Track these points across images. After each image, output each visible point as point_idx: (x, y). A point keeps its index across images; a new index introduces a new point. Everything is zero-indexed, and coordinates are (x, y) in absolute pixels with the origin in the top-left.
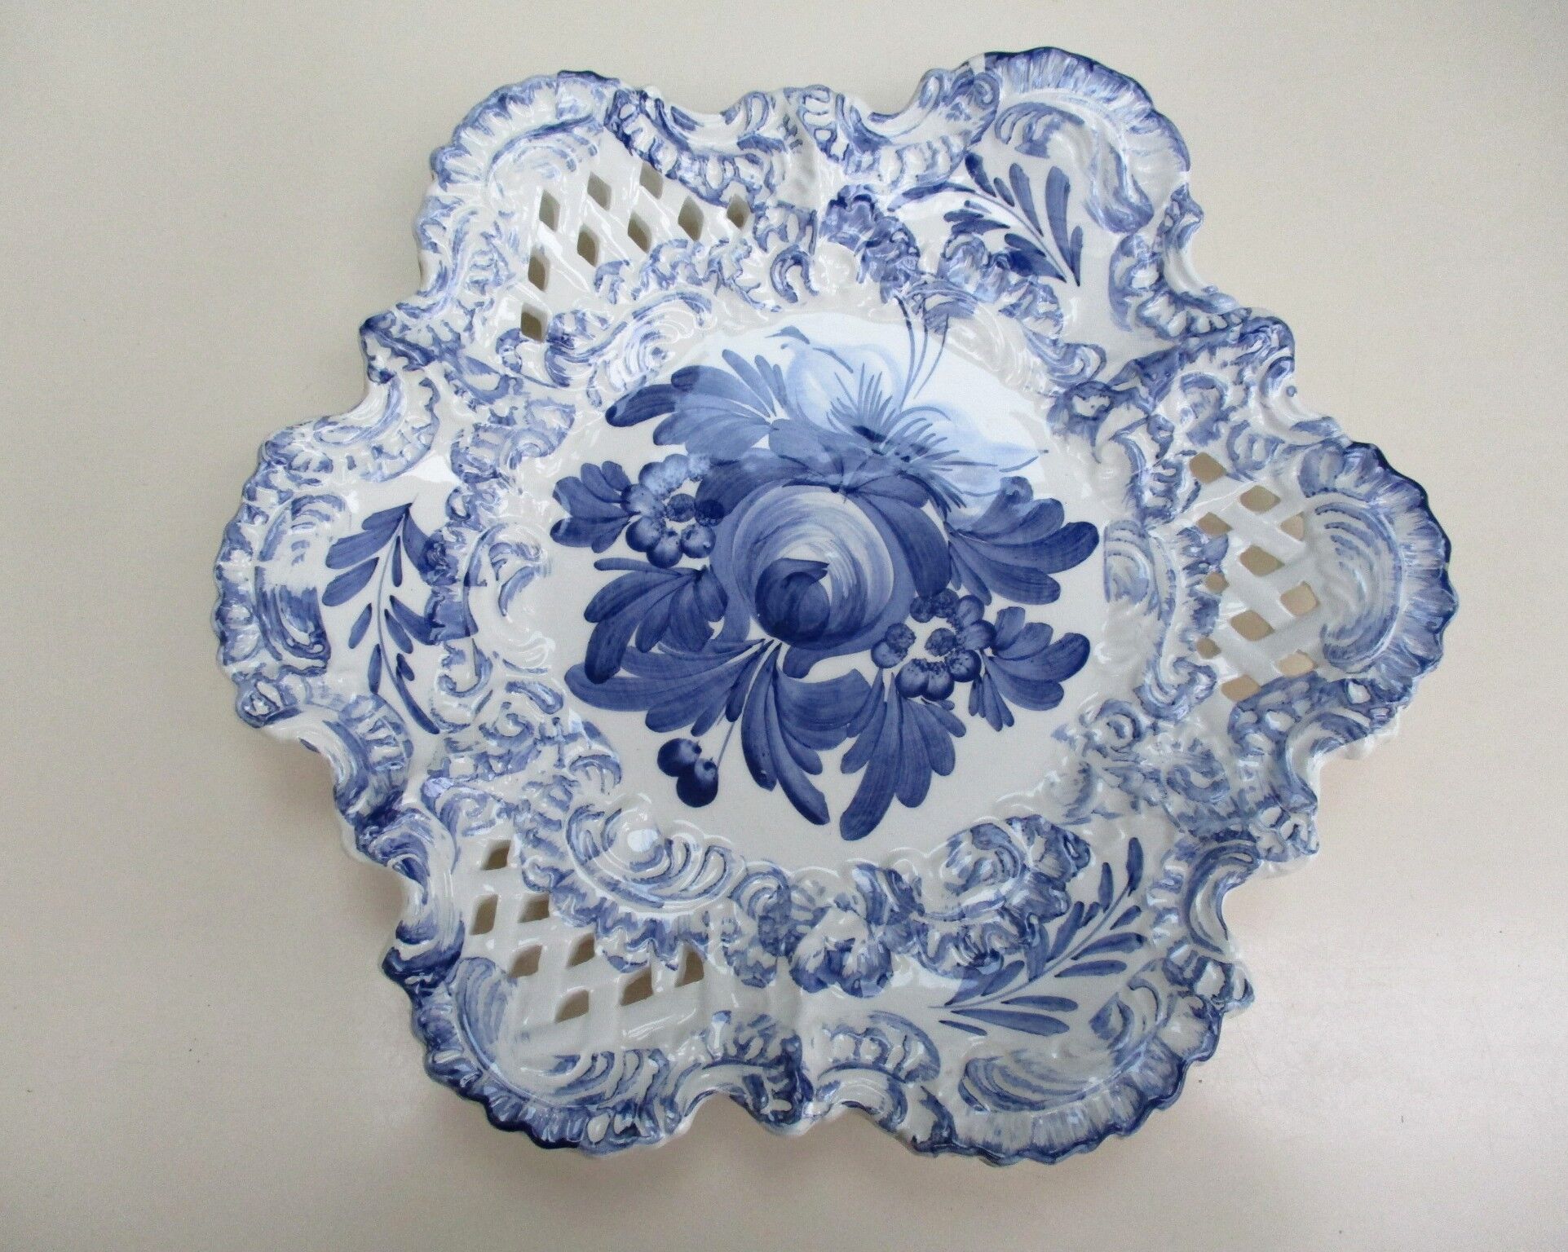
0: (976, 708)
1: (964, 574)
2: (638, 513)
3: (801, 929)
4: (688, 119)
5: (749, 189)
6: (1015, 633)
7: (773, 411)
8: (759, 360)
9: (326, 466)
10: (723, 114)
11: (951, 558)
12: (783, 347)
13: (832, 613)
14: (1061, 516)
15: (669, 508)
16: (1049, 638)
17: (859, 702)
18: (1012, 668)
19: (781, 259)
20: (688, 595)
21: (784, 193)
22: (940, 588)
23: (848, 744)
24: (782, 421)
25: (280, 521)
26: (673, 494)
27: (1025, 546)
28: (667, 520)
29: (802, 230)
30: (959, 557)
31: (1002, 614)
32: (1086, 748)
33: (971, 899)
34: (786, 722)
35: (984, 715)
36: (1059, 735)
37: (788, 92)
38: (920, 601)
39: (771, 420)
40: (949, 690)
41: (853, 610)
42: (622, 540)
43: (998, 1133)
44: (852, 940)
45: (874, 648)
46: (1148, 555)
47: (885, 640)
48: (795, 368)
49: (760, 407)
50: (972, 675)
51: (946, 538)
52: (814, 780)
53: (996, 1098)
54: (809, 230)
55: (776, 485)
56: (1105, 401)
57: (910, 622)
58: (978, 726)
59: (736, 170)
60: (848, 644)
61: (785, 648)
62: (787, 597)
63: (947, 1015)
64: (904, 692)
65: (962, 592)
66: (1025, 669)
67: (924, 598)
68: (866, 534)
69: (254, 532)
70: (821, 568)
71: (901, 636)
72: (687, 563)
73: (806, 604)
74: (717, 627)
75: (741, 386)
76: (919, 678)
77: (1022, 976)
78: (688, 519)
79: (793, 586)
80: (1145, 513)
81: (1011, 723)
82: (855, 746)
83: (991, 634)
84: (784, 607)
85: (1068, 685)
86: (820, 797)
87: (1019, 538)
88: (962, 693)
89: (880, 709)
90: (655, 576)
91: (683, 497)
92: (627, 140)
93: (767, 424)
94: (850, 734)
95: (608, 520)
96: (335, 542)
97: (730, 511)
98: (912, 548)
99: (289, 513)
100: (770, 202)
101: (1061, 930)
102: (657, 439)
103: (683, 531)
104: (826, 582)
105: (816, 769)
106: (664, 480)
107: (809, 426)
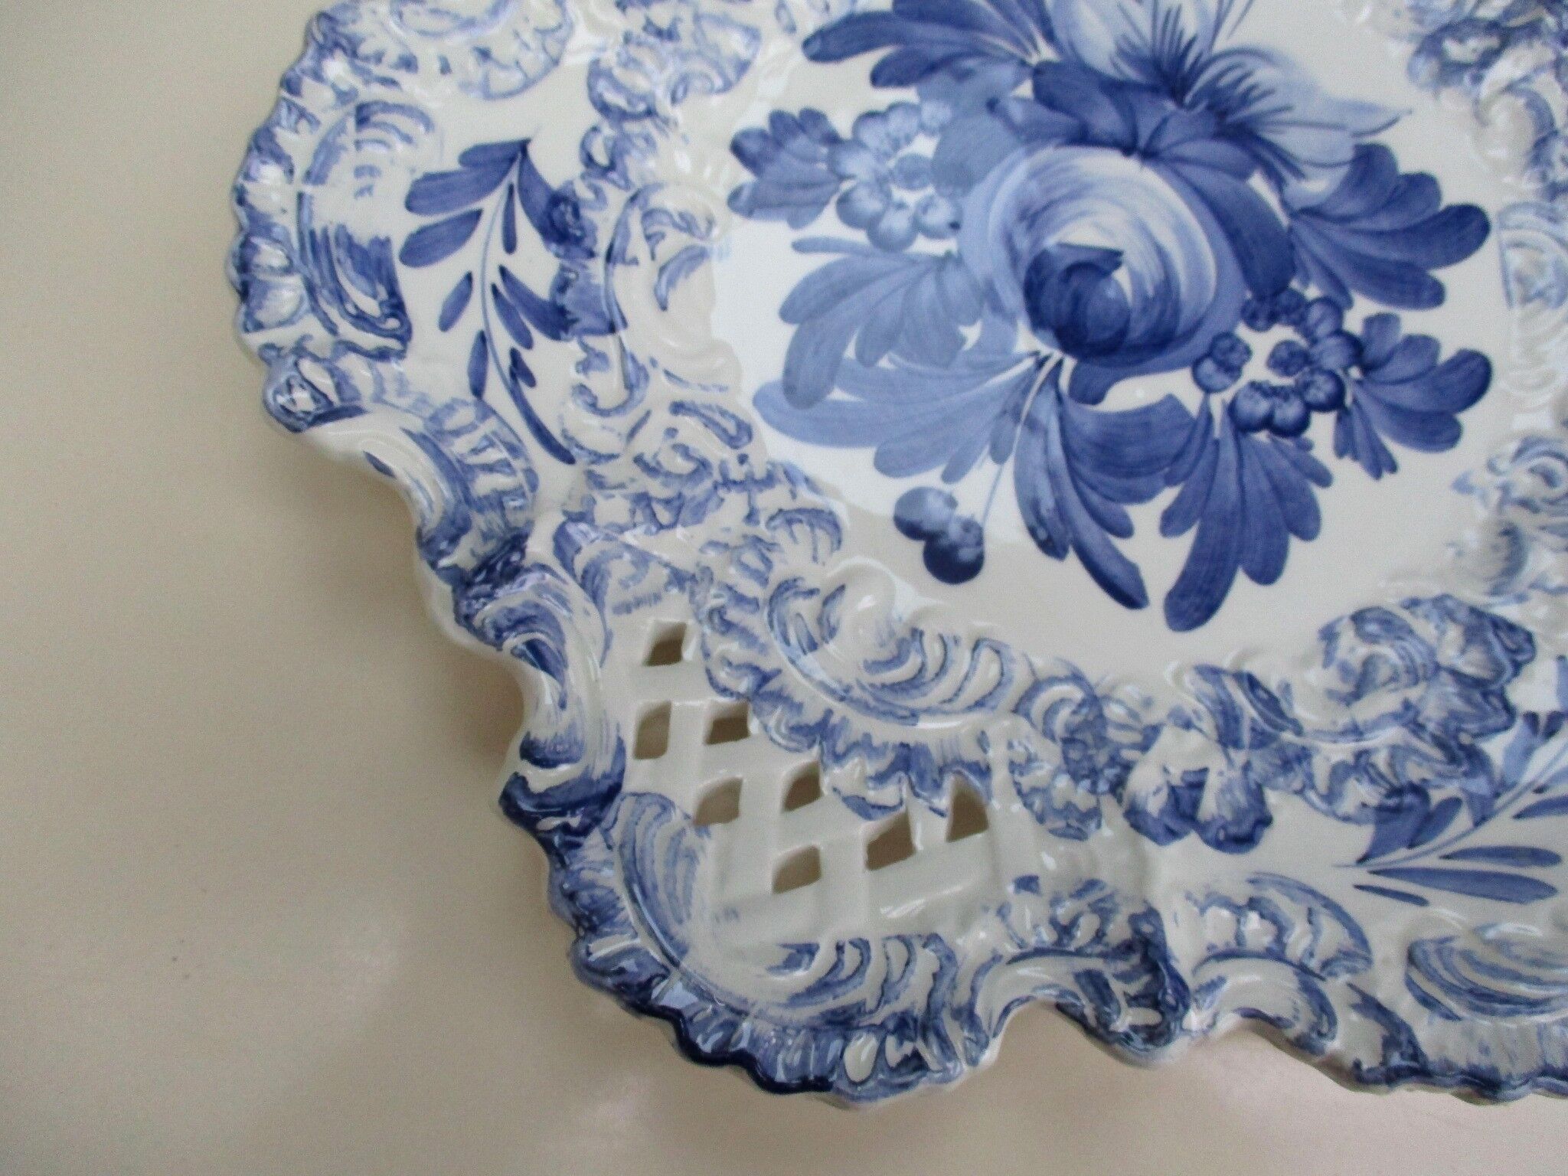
0: (1345, 447)
1: (1313, 269)
2: (851, 177)
3: (1128, 754)
6: (1388, 347)
7: (1035, 47)
9: (408, 63)
11: (1292, 247)
13: (1134, 316)
14: (1437, 194)
15: (896, 172)
16: (1435, 355)
17: (1179, 439)
18: (1390, 394)
20: (928, 289)
22: (1280, 286)
23: (1167, 496)
24: (1049, 62)
25: (339, 129)
26: (901, 153)
27: (1393, 233)
28: (893, 188)
30: (1304, 246)
31: (1369, 322)
32: (1503, 502)
33: (1366, 710)
34: (1078, 465)
35: (1356, 457)
36: (1462, 486)
38: (1254, 304)
39: (1034, 60)
40: (1303, 424)
41: (1162, 313)
42: (830, 212)
43: (1485, 1050)
44: (1204, 771)
45: (1196, 365)
47: (1209, 354)
49: (1017, 42)
50: (1335, 403)
51: (1284, 220)
52: (1121, 545)
53: (1469, 998)
55: (1044, 145)
56: (1493, 42)
57: (1243, 332)
58: (1348, 473)
60: (1157, 360)
61: (1070, 363)
62: (1068, 295)
63: (1363, 876)
64: (1241, 426)
65: (1312, 292)
66: (1408, 397)
67: (1260, 298)
68: (1176, 215)
69: (298, 143)
70: (1113, 258)
71: (1232, 349)
72: (923, 246)
73: (1094, 307)
74: (972, 334)
75: (990, 14)
76: (1262, 407)
77: (1463, 820)
78: (923, 186)
79: (1075, 282)
80: (1554, 189)
81: (1393, 468)
82: (1179, 500)
83: (1356, 348)
84: (1065, 307)
85: (1468, 418)
86: (1133, 570)
87: (1385, 223)
88: (1322, 429)
89: (1210, 448)
90: (880, 262)
91: (916, 158)
93: (1029, 65)
94: (1170, 481)
95: (809, 185)
96: (418, 175)
97: (982, 178)
98: (1240, 233)
99: (351, 123)
101: (1509, 752)
102: (879, 77)
103: (918, 205)
104: (1121, 276)
105: (1125, 530)
106: (888, 135)
107: (1086, 70)
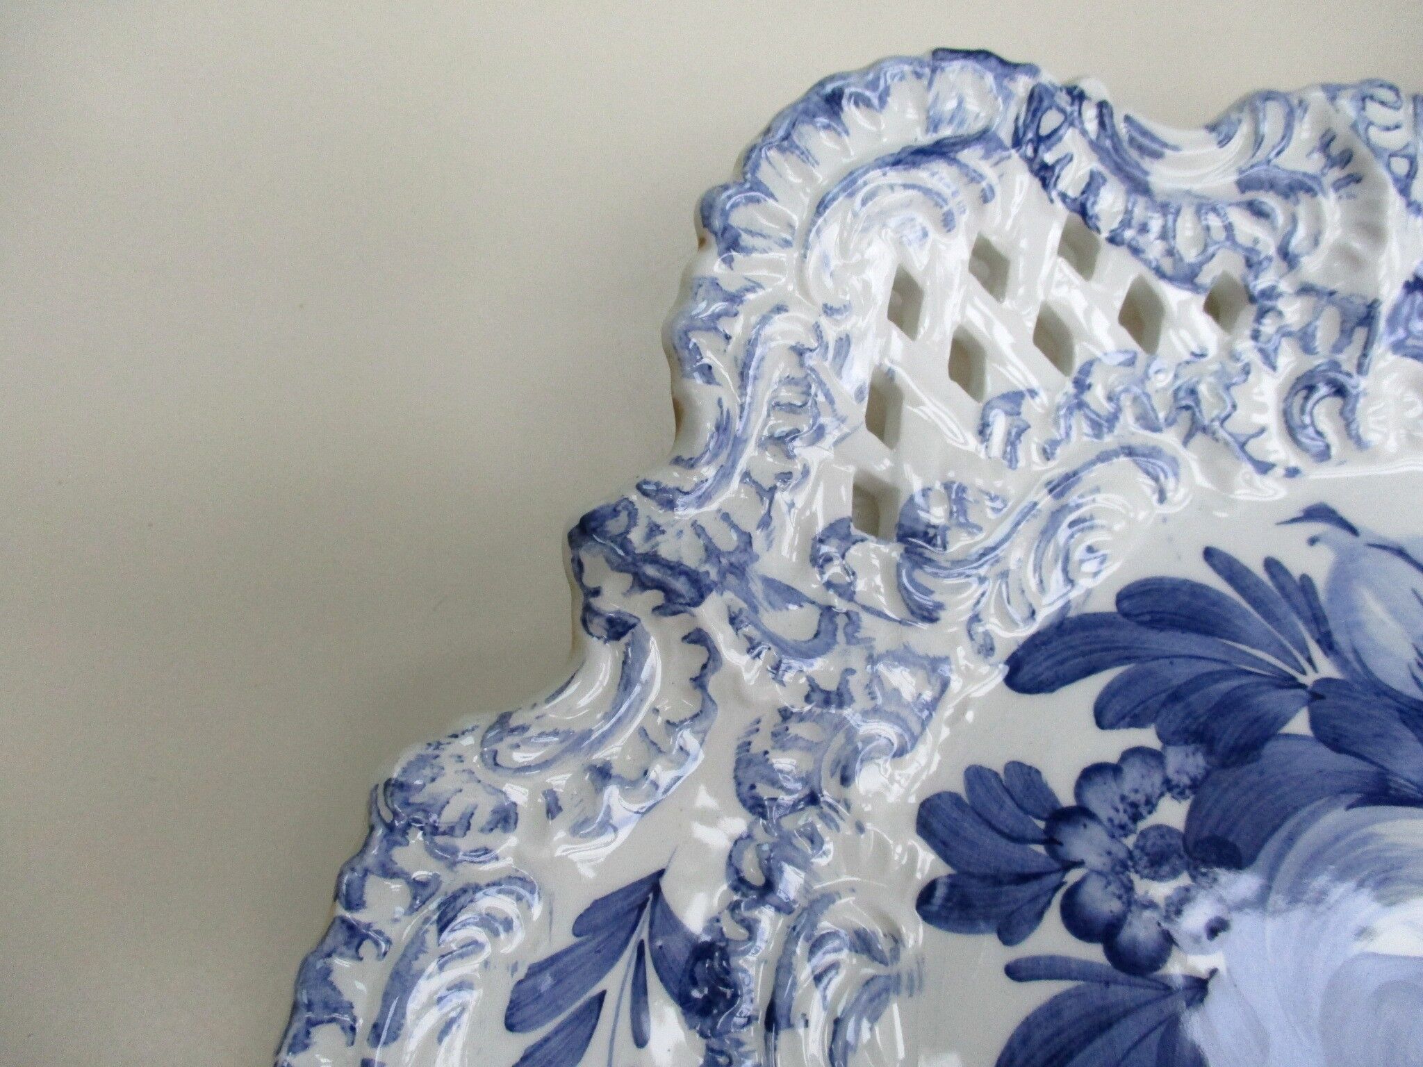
2: (1079, 864)
4: (1153, 138)
5: (1252, 263)
7: (1310, 660)
8: (1272, 565)
9: (505, 818)
10: (1212, 128)
12: (1313, 541)
15: (1137, 853)
19: (1305, 386)
21: (1312, 267)
24: (1328, 681)
25: (417, 946)
26: (1142, 825)
28: (1135, 877)
29: (1346, 333)
37: (1333, 92)
39: (1309, 679)
42: (1053, 916)
48: (1342, 575)
49: (1283, 653)
54: (1360, 334)
55: (1331, 806)
59: (1229, 228)
62: (1380, 1033)
69: (359, 979)
72: (1180, 963)
75: (1244, 614)
78: (1175, 874)
79: (1392, 1010)
90: (1123, 992)
91: (1160, 829)
92: (1045, 174)
93: (1302, 686)
95: (1023, 878)
96: (521, 973)
99: (433, 929)
100: (1284, 286)
102: (1104, 716)
103: (1168, 902)
106: (1123, 798)
107: (1382, 691)
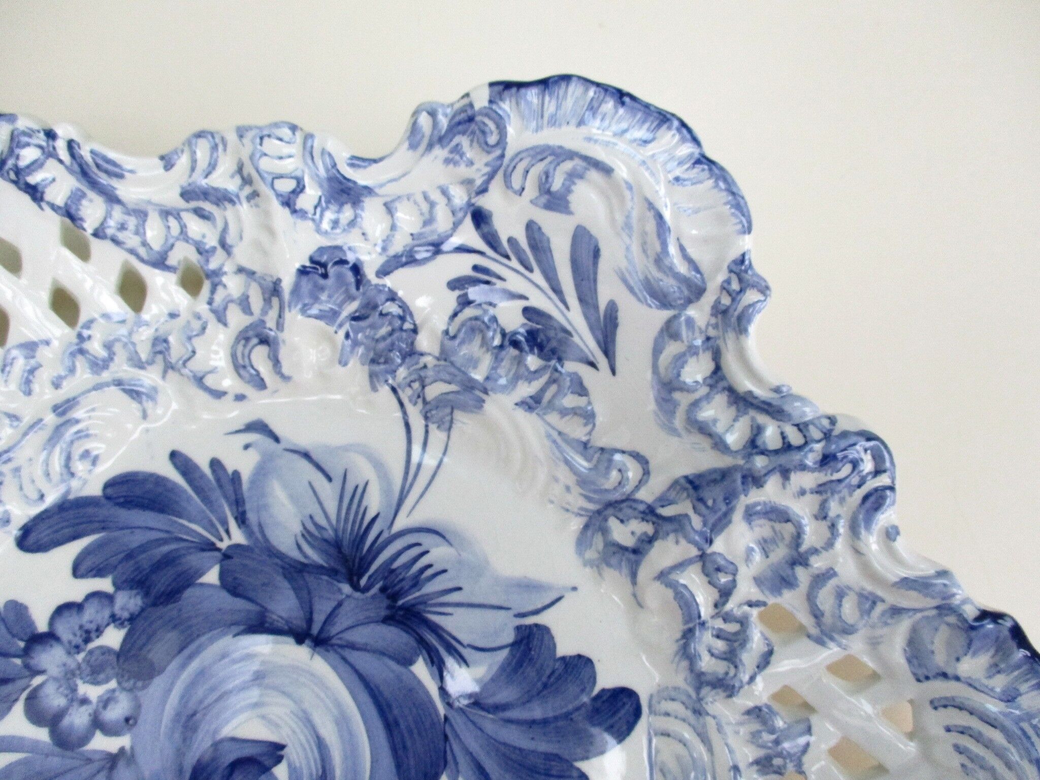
1: (463, 762)
4: (114, 164)
5: (201, 250)
7: (228, 532)
8: (216, 464)
10: (162, 158)
11: (446, 738)
12: (247, 447)
14: (593, 679)
15: (84, 666)
19: (244, 337)
21: (243, 255)
24: (238, 546)
26: (91, 646)
27: (545, 722)
28: (79, 682)
29: (267, 301)
30: (457, 736)
37: (241, 132)
39: (223, 545)
42: (19, 709)
46: (705, 739)
48: (262, 472)
49: (211, 527)
51: (441, 709)
54: (275, 301)
55: (223, 634)
56: (648, 528)
59: (183, 228)
68: (338, 704)
70: (276, 751)
72: (101, 743)
75: (189, 499)
78: (107, 681)
79: (238, 777)
80: (700, 680)
87: (537, 712)
90: (58, 761)
91: (106, 650)
92: (35, 193)
93: (219, 550)
95: (3, 681)
97: (161, 671)
98: (397, 724)
102: (78, 570)
103: (100, 698)
104: (280, 772)
106: (81, 627)
107: (272, 553)
